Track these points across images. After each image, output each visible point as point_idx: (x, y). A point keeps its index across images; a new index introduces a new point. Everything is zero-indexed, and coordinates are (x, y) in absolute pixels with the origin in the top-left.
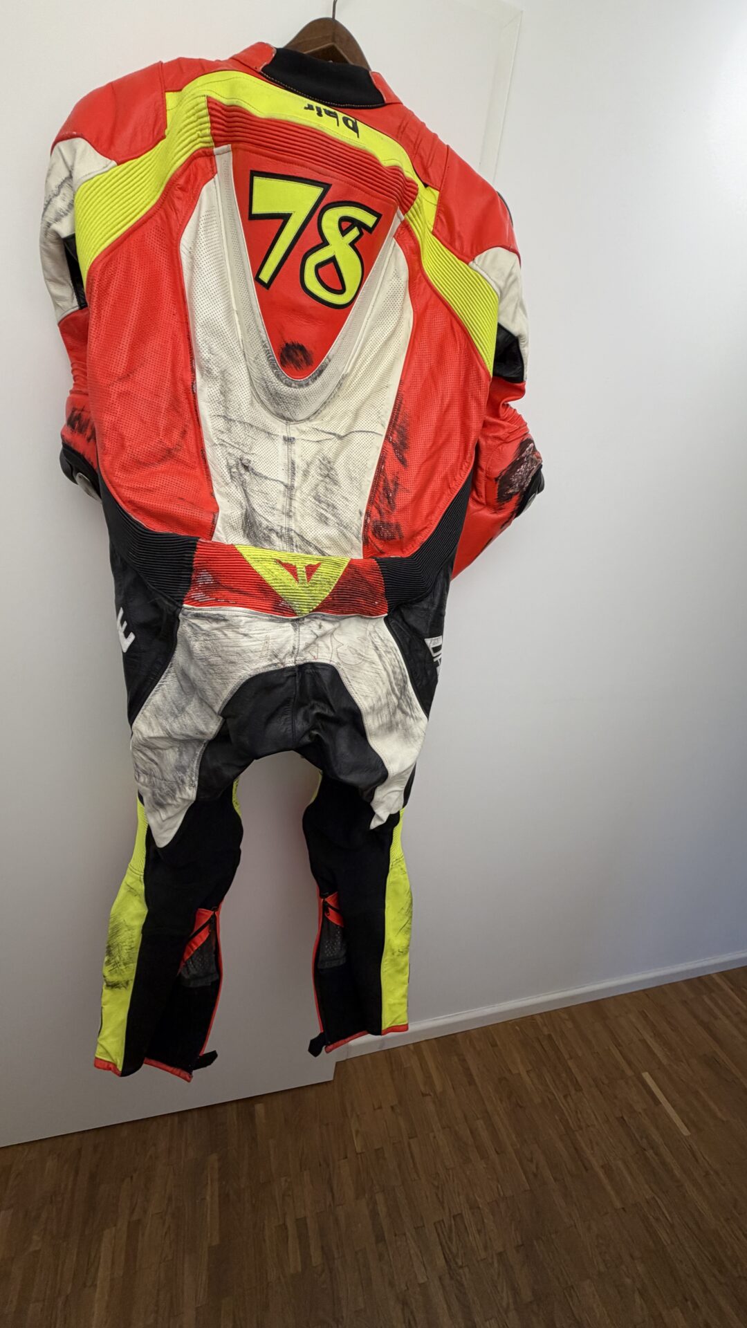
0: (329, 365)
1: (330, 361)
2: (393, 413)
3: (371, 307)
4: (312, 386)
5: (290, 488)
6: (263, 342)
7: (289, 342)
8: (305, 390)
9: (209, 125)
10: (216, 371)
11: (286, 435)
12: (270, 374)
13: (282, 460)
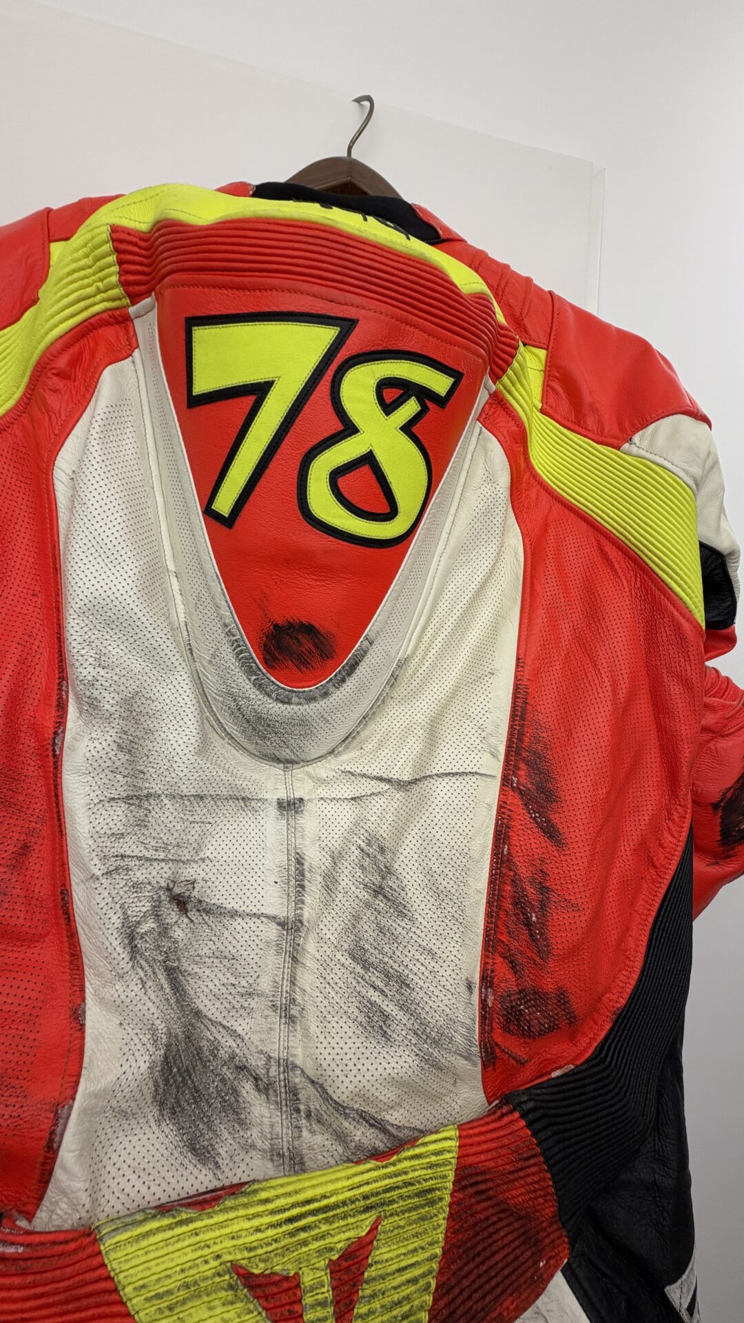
0: (371, 651)
1: (371, 643)
2: (511, 727)
3: (444, 535)
4: (334, 696)
5: (292, 927)
6: (226, 625)
7: (280, 622)
8: (321, 705)
9: (116, 268)
10: (109, 702)
11: (282, 795)
12: (243, 684)
13: (274, 860)
